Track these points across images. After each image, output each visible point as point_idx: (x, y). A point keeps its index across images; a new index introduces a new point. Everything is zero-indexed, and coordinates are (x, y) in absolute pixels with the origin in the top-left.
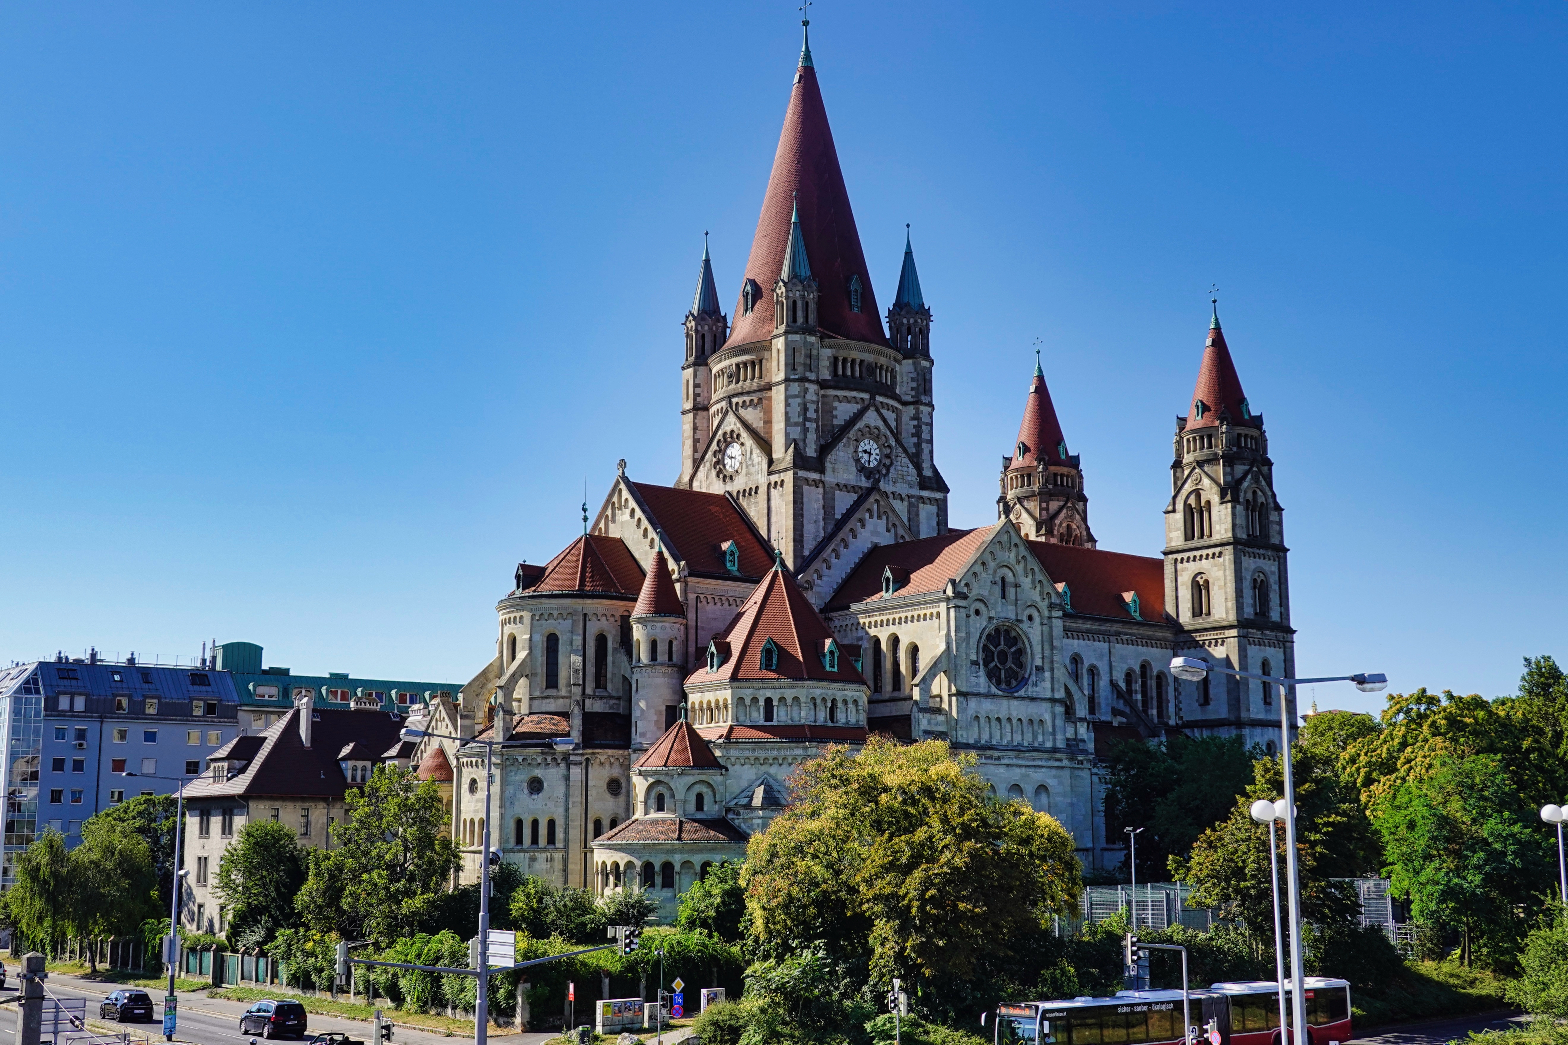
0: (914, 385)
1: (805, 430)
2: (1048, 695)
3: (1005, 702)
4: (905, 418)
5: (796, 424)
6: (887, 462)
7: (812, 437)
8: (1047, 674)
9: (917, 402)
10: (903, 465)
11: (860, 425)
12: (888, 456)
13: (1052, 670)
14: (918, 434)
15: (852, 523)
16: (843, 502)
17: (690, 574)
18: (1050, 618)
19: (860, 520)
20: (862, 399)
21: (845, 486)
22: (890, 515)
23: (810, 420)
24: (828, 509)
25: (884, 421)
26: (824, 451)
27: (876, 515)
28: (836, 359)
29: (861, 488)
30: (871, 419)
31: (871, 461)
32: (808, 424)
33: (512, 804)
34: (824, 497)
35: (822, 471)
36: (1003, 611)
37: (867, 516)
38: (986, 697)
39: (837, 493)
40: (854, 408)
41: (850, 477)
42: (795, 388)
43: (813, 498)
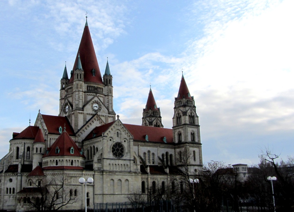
0: (107, 91)
1: (79, 102)
2: (129, 159)
3: (117, 161)
4: (105, 99)
5: (77, 100)
7: (81, 103)
8: (129, 154)
9: (108, 95)
10: (104, 109)
11: (93, 100)
12: (100, 107)
13: (130, 153)
14: (108, 102)
15: (90, 122)
16: (89, 117)
17: (49, 133)
18: (130, 141)
19: (93, 121)
20: (94, 95)
21: (89, 114)
22: (100, 120)
23: (80, 99)
24: (84, 119)
25: (99, 99)
26: (84, 106)
27: (97, 120)
28: (88, 86)
29: (93, 114)
30: (96, 99)
31: (96, 108)
32: (80, 100)
33: (6, 184)
34: (84, 116)
35: (83, 110)
36: (117, 140)
37: (94, 120)
38: (112, 159)
39: (87, 115)
40: (92, 97)
41: (91, 112)
42: (77, 93)
43: (81, 117)
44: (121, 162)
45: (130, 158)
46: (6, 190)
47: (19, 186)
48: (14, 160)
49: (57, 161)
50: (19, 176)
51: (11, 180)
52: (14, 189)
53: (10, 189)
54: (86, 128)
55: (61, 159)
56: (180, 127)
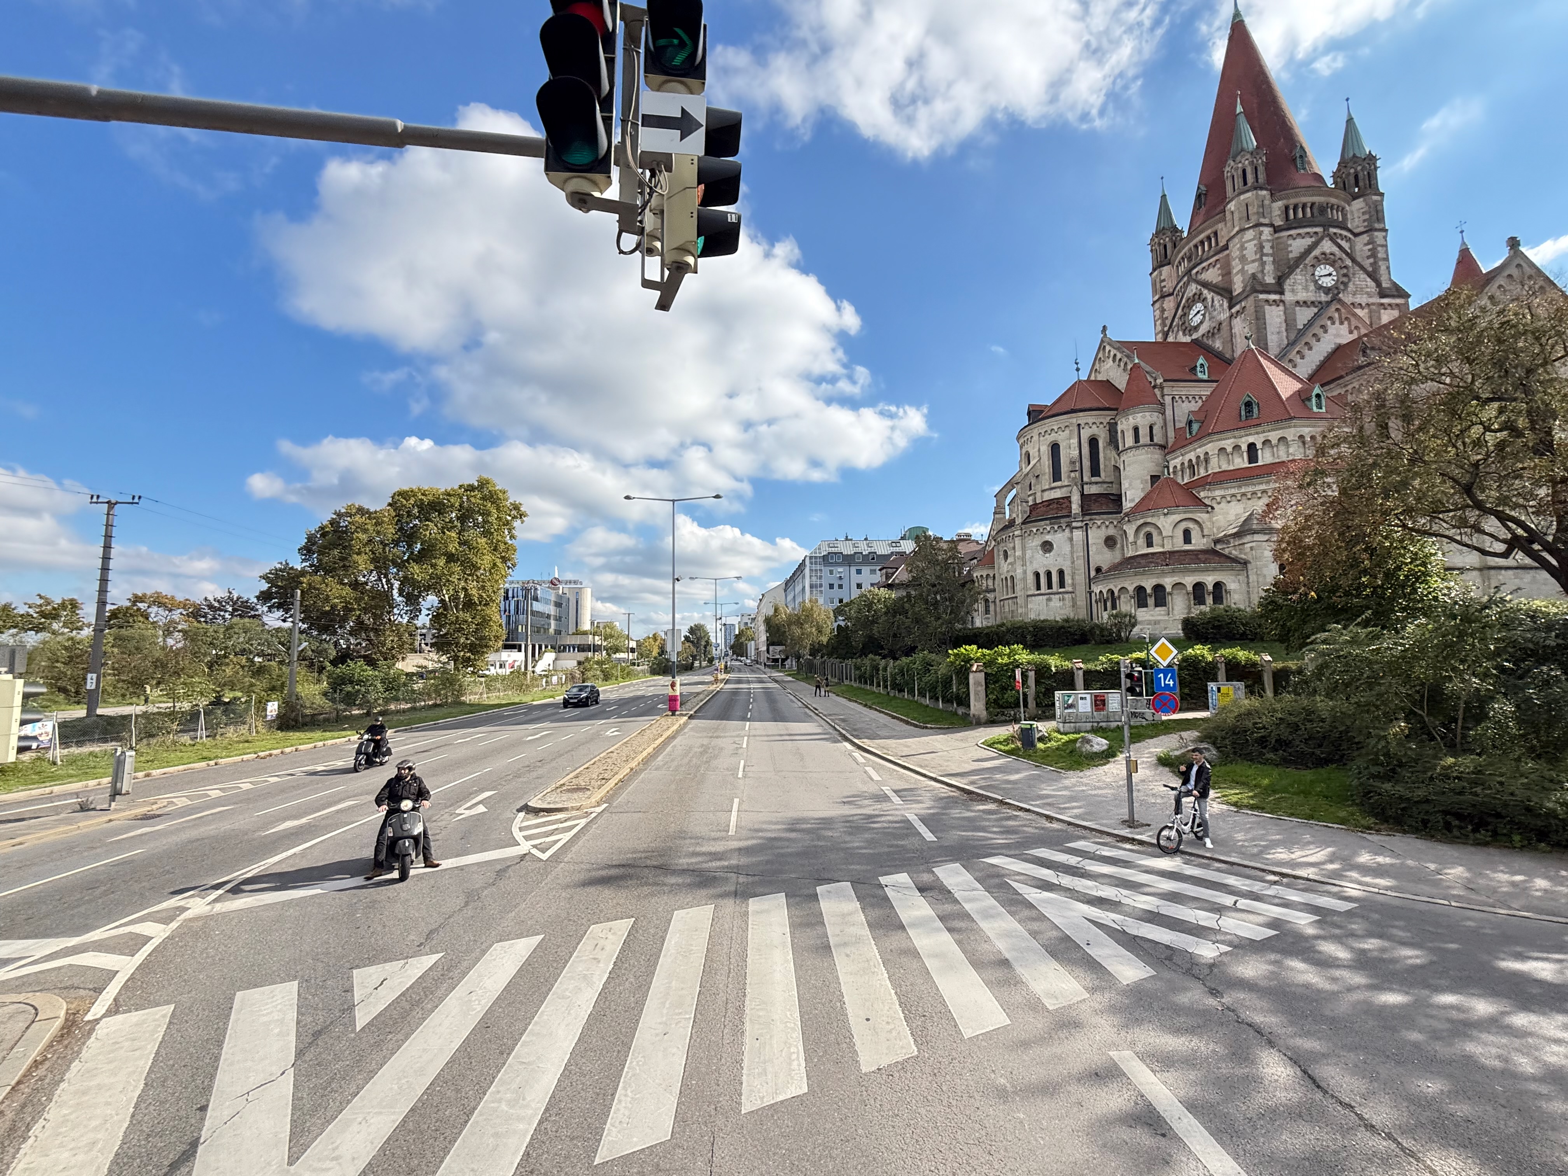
0: (1367, 217)
1: (1263, 264)
4: (1360, 244)
5: (1254, 261)
6: (1345, 280)
7: (1269, 268)
9: (1370, 230)
10: (1361, 280)
11: (1316, 252)
12: (1345, 275)
14: (1373, 255)
15: (1315, 330)
16: (1303, 316)
17: (1165, 381)
19: (1322, 327)
20: (1316, 233)
21: (1305, 302)
22: (1352, 319)
23: (1267, 255)
24: (1289, 322)
25: (1340, 247)
26: (1280, 280)
27: (1337, 322)
28: (1287, 208)
29: (1320, 303)
30: (1327, 246)
31: (1328, 282)
32: (1265, 258)
33: (1031, 562)
34: (1285, 313)
35: (1282, 293)
37: (1329, 323)
39: (1298, 308)
40: (1308, 241)
41: (1308, 295)
42: (1250, 234)
43: (1274, 316)
46: (1031, 579)
47: (1080, 563)
48: (1047, 487)
50: (1077, 528)
51: (1047, 547)
52: (1061, 573)
53: (1049, 574)
54: (1298, 352)
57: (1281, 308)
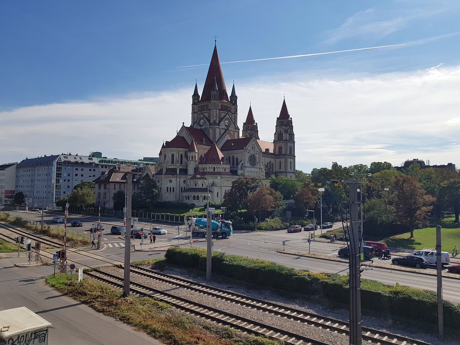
0: (234, 110)
1: (217, 118)
3: (252, 168)
4: (233, 116)
5: (215, 117)
6: (230, 124)
7: (218, 119)
9: (235, 114)
10: (232, 125)
11: (226, 117)
12: (230, 123)
13: (260, 163)
14: (235, 119)
15: (224, 135)
16: (223, 131)
17: (197, 144)
18: (260, 154)
21: (223, 129)
22: (230, 134)
23: (217, 116)
24: (220, 132)
25: (230, 117)
26: (220, 122)
27: (228, 134)
29: (226, 129)
31: (227, 124)
33: (166, 185)
35: (219, 126)
36: (252, 152)
37: (226, 134)
38: (249, 167)
40: (225, 114)
41: (224, 127)
42: (215, 110)
43: (218, 131)
44: (254, 170)
45: (260, 167)
46: (166, 189)
47: (178, 186)
49: (214, 167)
50: (178, 178)
51: (171, 181)
52: (174, 188)
53: (170, 188)
54: (221, 140)
55: (218, 166)
56: (281, 142)
57: (219, 129)
